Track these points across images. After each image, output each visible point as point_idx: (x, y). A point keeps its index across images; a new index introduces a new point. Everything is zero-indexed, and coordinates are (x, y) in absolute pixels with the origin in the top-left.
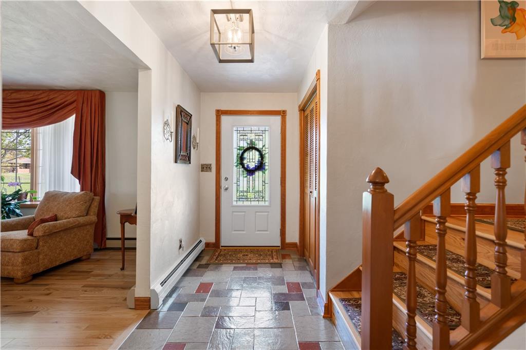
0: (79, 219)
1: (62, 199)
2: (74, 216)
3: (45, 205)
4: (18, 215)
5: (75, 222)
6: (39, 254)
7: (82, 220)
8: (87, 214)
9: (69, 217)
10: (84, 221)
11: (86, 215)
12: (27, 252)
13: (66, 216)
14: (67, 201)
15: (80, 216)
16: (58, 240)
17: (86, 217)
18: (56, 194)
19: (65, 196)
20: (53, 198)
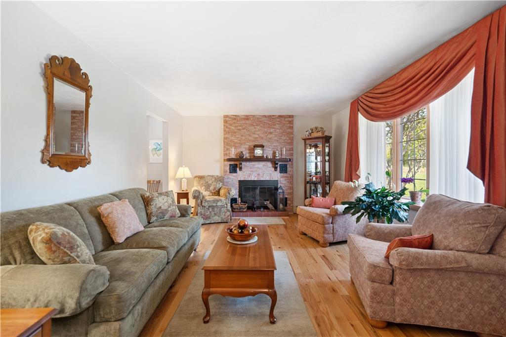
0: (469, 257)
1: (445, 210)
2: (460, 247)
3: (423, 215)
4: (400, 220)
5: (458, 262)
6: (394, 293)
7: (475, 260)
8: (491, 251)
9: (451, 247)
10: (482, 264)
11: (488, 253)
12: (378, 284)
13: (446, 243)
14: (451, 216)
15: (473, 252)
16: (426, 281)
17: (487, 257)
18: (439, 201)
19: (450, 207)
20: (434, 206)
